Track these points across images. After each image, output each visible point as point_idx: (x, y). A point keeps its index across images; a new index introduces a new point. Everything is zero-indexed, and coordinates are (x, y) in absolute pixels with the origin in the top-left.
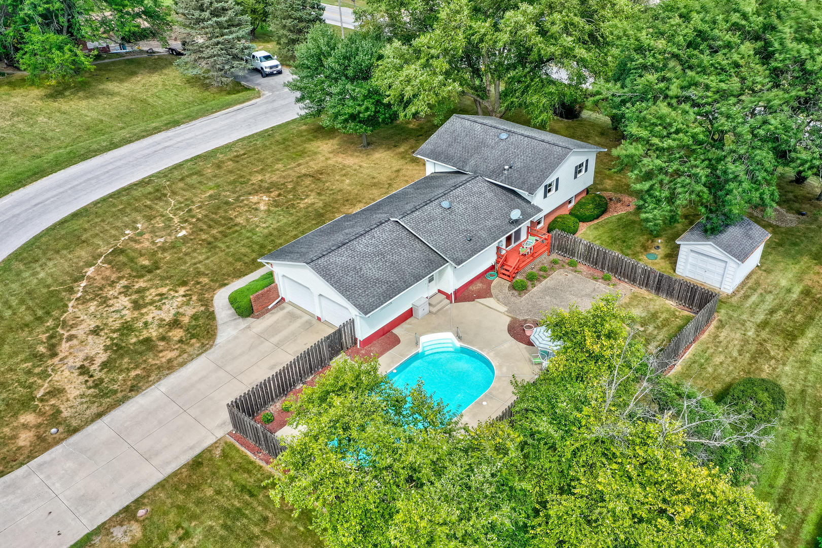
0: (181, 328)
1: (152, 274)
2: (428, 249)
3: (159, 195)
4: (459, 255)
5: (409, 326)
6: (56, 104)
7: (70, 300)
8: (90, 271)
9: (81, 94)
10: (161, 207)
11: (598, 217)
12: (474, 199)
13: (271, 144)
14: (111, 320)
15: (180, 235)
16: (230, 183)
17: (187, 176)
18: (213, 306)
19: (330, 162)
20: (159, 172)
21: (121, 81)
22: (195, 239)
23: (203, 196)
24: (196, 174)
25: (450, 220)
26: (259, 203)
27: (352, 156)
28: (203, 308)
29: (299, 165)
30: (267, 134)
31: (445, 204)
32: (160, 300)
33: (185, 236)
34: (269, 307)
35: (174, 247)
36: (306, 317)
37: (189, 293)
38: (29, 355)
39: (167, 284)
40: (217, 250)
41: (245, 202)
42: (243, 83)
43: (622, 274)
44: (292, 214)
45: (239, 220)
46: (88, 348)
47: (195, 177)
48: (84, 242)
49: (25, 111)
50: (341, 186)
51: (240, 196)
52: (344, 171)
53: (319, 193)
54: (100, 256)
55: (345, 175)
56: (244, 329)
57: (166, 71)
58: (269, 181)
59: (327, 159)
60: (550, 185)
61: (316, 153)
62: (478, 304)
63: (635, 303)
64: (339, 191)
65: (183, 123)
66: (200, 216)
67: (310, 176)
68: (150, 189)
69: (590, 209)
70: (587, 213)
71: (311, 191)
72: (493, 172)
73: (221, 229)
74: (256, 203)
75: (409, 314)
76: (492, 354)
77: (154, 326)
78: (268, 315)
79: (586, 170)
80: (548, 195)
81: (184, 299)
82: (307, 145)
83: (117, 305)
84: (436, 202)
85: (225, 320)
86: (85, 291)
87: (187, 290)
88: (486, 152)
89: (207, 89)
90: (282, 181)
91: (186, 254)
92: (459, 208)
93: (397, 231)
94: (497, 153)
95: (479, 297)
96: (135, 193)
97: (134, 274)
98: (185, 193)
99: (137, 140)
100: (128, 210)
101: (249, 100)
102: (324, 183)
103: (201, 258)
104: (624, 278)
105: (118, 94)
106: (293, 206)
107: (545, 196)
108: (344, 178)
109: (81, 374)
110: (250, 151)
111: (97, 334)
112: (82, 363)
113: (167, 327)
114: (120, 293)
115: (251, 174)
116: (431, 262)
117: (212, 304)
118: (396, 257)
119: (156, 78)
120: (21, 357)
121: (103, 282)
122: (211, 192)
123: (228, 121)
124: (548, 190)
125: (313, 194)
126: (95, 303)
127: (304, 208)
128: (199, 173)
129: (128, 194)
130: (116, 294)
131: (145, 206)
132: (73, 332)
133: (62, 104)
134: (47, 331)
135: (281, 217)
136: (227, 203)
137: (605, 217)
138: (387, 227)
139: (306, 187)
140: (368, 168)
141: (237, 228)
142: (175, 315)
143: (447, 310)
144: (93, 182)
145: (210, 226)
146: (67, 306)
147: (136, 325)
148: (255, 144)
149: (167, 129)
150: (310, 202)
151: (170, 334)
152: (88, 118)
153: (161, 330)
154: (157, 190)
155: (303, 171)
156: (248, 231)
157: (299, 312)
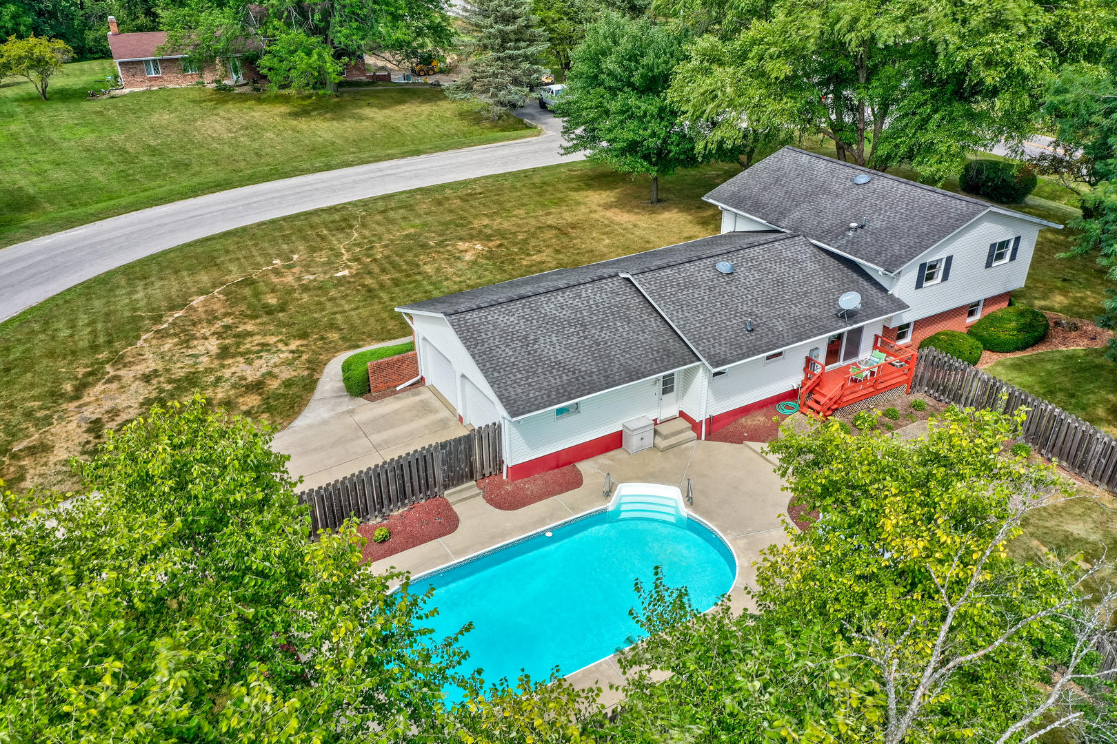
0: (260, 394)
1: (271, 317)
2: (670, 332)
3: (344, 225)
4: (722, 350)
5: (608, 462)
6: (295, 122)
7: (147, 331)
8: (197, 301)
9: (328, 115)
10: (338, 240)
11: (1023, 348)
12: (781, 269)
13: (524, 186)
14: (179, 365)
15: (339, 274)
16: (441, 224)
17: (392, 209)
18: (322, 372)
19: (593, 215)
20: (360, 201)
21: (383, 107)
22: (354, 282)
23: (398, 234)
24: (405, 207)
25: (725, 292)
26: (466, 251)
27: (628, 212)
28: (306, 373)
29: (547, 214)
30: (526, 174)
31: (724, 266)
32: (258, 352)
33: (344, 277)
34: (398, 389)
35: (320, 288)
36: (445, 413)
37: (303, 349)
38: (47, 392)
39: (281, 333)
40: (376, 300)
41: (449, 248)
42: (526, 120)
43: (1056, 450)
44: (505, 271)
45: (428, 269)
46: (124, 396)
47: (401, 211)
48: (216, 265)
49: (257, 125)
50: (594, 245)
51: (446, 240)
52: (608, 229)
53: (557, 251)
54: (222, 284)
55: (606, 233)
56: (343, 413)
57: (440, 103)
58: (495, 228)
59: (591, 212)
60: (933, 267)
61: (579, 203)
62: (747, 450)
63: (1078, 510)
64: (588, 252)
65: (426, 153)
66: (379, 256)
67: (556, 228)
68: (337, 217)
69: (1009, 330)
70: (1003, 336)
71: (548, 246)
72: (828, 231)
73: (397, 275)
74: (462, 251)
75: (615, 441)
76: (742, 543)
77: (227, 386)
78: (390, 399)
79: (1013, 258)
80: (925, 284)
81: (290, 356)
82: (571, 193)
83: (200, 348)
84: (708, 262)
85: (326, 395)
86: (174, 324)
87: (302, 346)
88: (825, 201)
89: (478, 124)
90: (514, 229)
91: (332, 299)
92: (747, 276)
93: (624, 294)
94: (842, 204)
95: (752, 439)
96: (316, 219)
97: (249, 312)
98: (377, 227)
99: (358, 164)
100: (294, 238)
101: (524, 137)
102: (571, 239)
103: (347, 307)
104: (1060, 458)
105: (372, 119)
106: (512, 262)
107: (919, 285)
108: (605, 237)
109: (88, 431)
110: (490, 191)
111: (147, 382)
112: (100, 416)
113: (243, 389)
114: (213, 334)
115: (476, 216)
116: (668, 353)
117: (323, 369)
118: (606, 335)
119: (425, 108)
120: (36, 392)
121: (203, 316)
122: (412, 230)
123: (481, 156)
124: (926, 274)
125: (549, 251)
126: (176, 340)
127: (526, 266)
128: (409, 208)
129: (306, 219)
130: (208, 334)
131: (318, 236)
132: (121, 373)
133: (303, 124)
134: (92, 364)
135: (487, 273)
136: (424, 246)
137: (1041, 350)
138: (609, 285)
139: (544, 241)
140: (645, 229)
141: (419, 278)
142: (263, 375)
143: (686, 449)
144: (275, 201)
145: (384, 271)
146: (138, 337)
147: (205, 379)
148: (503, 184)
149: (402, 157)
150: (539, 259)
151: (241, 400)
152: (320, 139)
153: (232, 392)
154: (345, 220)
155: (549, 222)
156: (431, 283)
157: (436, 403)
